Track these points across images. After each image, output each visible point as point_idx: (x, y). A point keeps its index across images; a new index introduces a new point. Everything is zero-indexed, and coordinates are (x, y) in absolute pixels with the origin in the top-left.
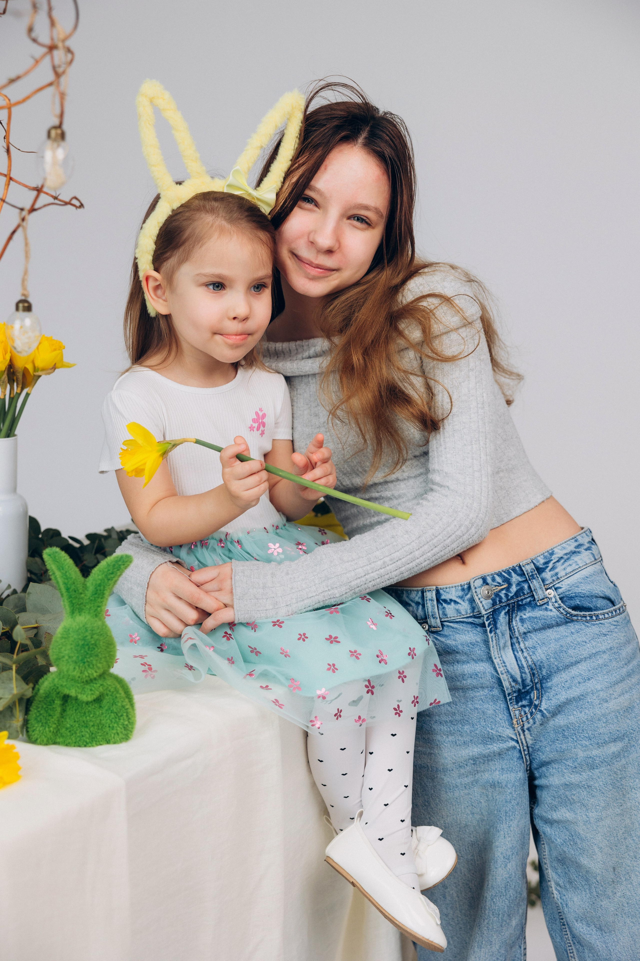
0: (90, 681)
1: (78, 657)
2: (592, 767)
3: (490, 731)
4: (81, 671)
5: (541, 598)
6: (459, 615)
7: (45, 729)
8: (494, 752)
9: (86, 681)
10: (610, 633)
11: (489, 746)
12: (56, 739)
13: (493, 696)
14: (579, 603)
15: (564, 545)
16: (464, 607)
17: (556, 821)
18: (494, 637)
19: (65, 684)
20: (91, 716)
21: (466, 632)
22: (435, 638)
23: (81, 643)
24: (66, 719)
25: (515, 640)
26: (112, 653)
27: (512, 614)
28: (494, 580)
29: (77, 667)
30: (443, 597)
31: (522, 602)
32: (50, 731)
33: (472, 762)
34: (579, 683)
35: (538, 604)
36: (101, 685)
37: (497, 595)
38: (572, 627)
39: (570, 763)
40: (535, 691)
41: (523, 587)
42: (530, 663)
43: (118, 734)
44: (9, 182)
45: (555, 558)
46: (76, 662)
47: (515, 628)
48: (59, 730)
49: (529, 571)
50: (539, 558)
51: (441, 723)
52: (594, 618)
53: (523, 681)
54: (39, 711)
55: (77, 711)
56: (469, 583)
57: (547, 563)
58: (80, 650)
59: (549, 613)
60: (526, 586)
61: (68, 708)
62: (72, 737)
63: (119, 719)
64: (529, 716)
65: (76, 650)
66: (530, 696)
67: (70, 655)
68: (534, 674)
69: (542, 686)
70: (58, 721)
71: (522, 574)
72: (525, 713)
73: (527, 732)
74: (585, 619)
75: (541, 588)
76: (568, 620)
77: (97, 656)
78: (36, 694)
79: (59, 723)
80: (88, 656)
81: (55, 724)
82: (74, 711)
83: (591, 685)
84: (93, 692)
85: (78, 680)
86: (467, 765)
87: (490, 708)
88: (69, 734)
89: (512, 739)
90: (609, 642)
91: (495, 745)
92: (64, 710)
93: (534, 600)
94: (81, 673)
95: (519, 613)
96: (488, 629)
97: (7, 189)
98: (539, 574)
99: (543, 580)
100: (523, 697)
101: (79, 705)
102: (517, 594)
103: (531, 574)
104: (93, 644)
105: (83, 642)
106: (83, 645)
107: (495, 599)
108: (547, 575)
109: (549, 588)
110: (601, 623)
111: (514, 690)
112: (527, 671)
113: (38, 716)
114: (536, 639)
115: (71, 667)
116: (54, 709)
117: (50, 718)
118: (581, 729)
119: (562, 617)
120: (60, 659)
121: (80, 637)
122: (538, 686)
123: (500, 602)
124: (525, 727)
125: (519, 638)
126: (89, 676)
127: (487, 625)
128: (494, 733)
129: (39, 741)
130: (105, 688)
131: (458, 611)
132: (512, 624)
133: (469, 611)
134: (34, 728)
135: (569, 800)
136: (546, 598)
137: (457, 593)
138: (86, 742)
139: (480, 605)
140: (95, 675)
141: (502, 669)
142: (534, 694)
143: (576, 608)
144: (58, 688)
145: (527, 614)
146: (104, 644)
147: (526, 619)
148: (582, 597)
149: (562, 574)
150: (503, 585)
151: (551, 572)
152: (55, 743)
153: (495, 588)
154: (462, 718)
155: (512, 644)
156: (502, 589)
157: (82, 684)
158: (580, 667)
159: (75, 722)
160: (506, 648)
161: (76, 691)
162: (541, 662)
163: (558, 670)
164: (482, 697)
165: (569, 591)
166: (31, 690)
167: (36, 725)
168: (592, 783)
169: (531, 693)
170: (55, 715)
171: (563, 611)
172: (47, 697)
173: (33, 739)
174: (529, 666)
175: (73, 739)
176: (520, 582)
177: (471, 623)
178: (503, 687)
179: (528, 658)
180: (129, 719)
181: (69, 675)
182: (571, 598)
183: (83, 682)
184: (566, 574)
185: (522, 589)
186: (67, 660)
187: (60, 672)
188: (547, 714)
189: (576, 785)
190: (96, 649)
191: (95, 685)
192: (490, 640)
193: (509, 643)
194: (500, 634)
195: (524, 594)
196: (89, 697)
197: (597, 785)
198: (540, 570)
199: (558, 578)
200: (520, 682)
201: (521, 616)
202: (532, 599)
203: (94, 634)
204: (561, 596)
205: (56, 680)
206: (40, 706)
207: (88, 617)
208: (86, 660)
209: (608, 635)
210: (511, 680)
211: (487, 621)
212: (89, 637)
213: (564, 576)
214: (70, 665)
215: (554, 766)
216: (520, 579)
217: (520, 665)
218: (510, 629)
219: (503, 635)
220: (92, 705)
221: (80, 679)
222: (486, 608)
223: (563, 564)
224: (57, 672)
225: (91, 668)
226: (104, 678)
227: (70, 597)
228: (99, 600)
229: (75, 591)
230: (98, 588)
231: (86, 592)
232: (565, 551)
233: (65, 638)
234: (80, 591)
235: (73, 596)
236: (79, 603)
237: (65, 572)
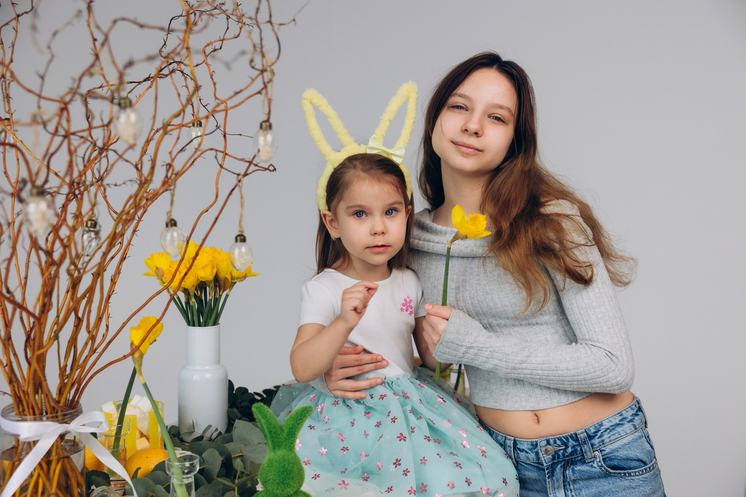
1: (280, 480)
4: (282, 489)
5: (589, 458)
14: (615, 464)
15: (611, 419)
16: (532, 456)
18: (551, 481)
23: (282, 470)
26: (302, 476)
27: (567, 467)
28: (555, 442)
29: (279, 487)
30: (518, 446)
31: (575, 460)
35: (587, 462)
37: (556, 453)
38: (609, 481)
45: (603, 429)
46: (278, 484)
47: (568, 476)
49: (582, 438)
50: (591, 428)
52: (627, 475)
56: (537, 442)
57: (596, 432)
58: (281, 475)
59: (594, 469)
60: (579, 449)
65: (278, 475)
67: (274, 479)
71: (577, 440)
74: (620, 475)
75: (590, 451)
76: (607, 475)
77: (293, 479)
80: (286, 479)
93: (584, 458)
95: (571, 467)
96: (547, 476)
98: (590, 440)
99: (592, 445)
102: (571, 454)
103: (583, 440)
104: (289, 471)
105: (283, 470)
107: (555, 455)
108: (596, 441)
109: (597, 451)
110: (632, 479)
114: (582, 485)
115: (275, 487)
119: (603, 473)
120: (267, 482)
121: (281, 465)
123: (558, 458)
125: (570, 482)
126: (287, 494)
127: (546, 473)
131: (528, 458)
132: (566, 473)
136: (593, 458)
137: (528, 446)
139: (543, 459)
140: (292, 492)
143: (614, 468)
145: (577, 468)
146: (297, 470)
147: (576, 470)
148: (620, 460)
149: (606, 441)
150: (561, 447)
151: (599, 439)
153: (555, 448)
155: (564, 486)
156: (561, 450)
160: (559, 488)
165: (610, 454)
171: (604, 470)
176: (575, 445)
177: (537, 467)
181: (274, 493)
182: (611, 459)
184: (610, 441)
185: (576, 450)
186: (272, 482)
190: (292, 474)
192: (548, 483)
193: (562, 485)
194: (555, 480)
195: (577, 454)
198: (590, 437)
199: (604, 444)
201: (573, 469)
202: (582, 458)
203: (290, 463)
204: (604, 457)
207: (285, 451)
211: (547, 470)
212: (287, 466)
213: (608, 443)
214: (275, 486)
216: (575, 443)
218: (563, 476)
222: (547, 461)
223: (609, 433)
224: (264, 491)
225: (289, 488)
226: (297, 494)
227: (272, 437)
228: (292, 439)
229: (275, 433)
230: (291, 430)
231: (283, 433)
232: (611, 424)
233: (270, 467)
234: (279, 433)
235: (274, 437)
236: (279, 441)
237: (268, 420)
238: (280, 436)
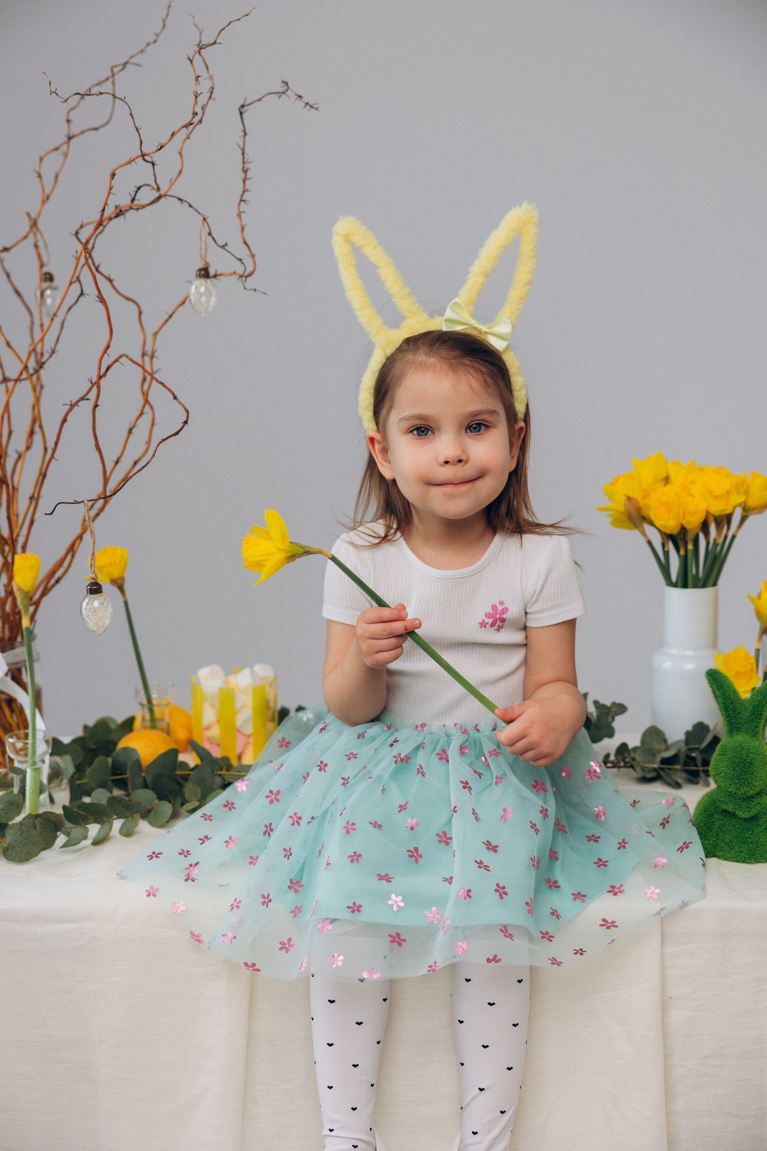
0: (747, 798)
1: (734, 774)
4: (738, 787)
9: (743, 798)
12: (715, 852)
20: (750, 833)
23: (737, 760)
24: (725, 833)
29: (734, 784)
32: (710, 844)
36: (758, 803)
46: (732, 779)
48: (718, 843)
55: (736, 827)
58: (736, 767)
61: (727, 823)
62: (731, 852)
65: (732, 767)
67: (727, 772)
70: (717, 834)
77: (753, 774)
79: (718, 837)
80: (743, 774)
81: (714, 837)
82: (733, 826)
84: (751, 810)
88: (726, 848)
92: (723, 825)
94: (737, 790)
101: (737, 821)
106: (739, 762)
115: (728, 784)
116: (713, 823)
117: (709, 831)
120: (718, 775)
121: (736, 754)
126: (746, 794)
130: (763, 807)
138: (745, 858)
144: (716, 802)
152: (714, 856)
157: (739, 801)
159: (733, 837)
161: (734, 807)
170: (713, 829)
172: (707, 810)
175: (732, 854)
183: (740, 799)
186: (723, 776)
187: (719, 788)
190: (752, 768)
191: (753, 803)
196: (746, 813)
203: (751, 753)
205: (716, 795)
207: (746, 736)
208: (741, 778)
214: (726, 781)
220: (750, 822)
221: (736, 796)
225: (746, 786)
226: (761, 797)
227: (728, 716)
230: (756, 709)
231: (745, 712)
233: (722, 755)
234: (739, 711)
235: (731, 715)
236: (737, 722)
237: (723, 692)
238: (741, 715)
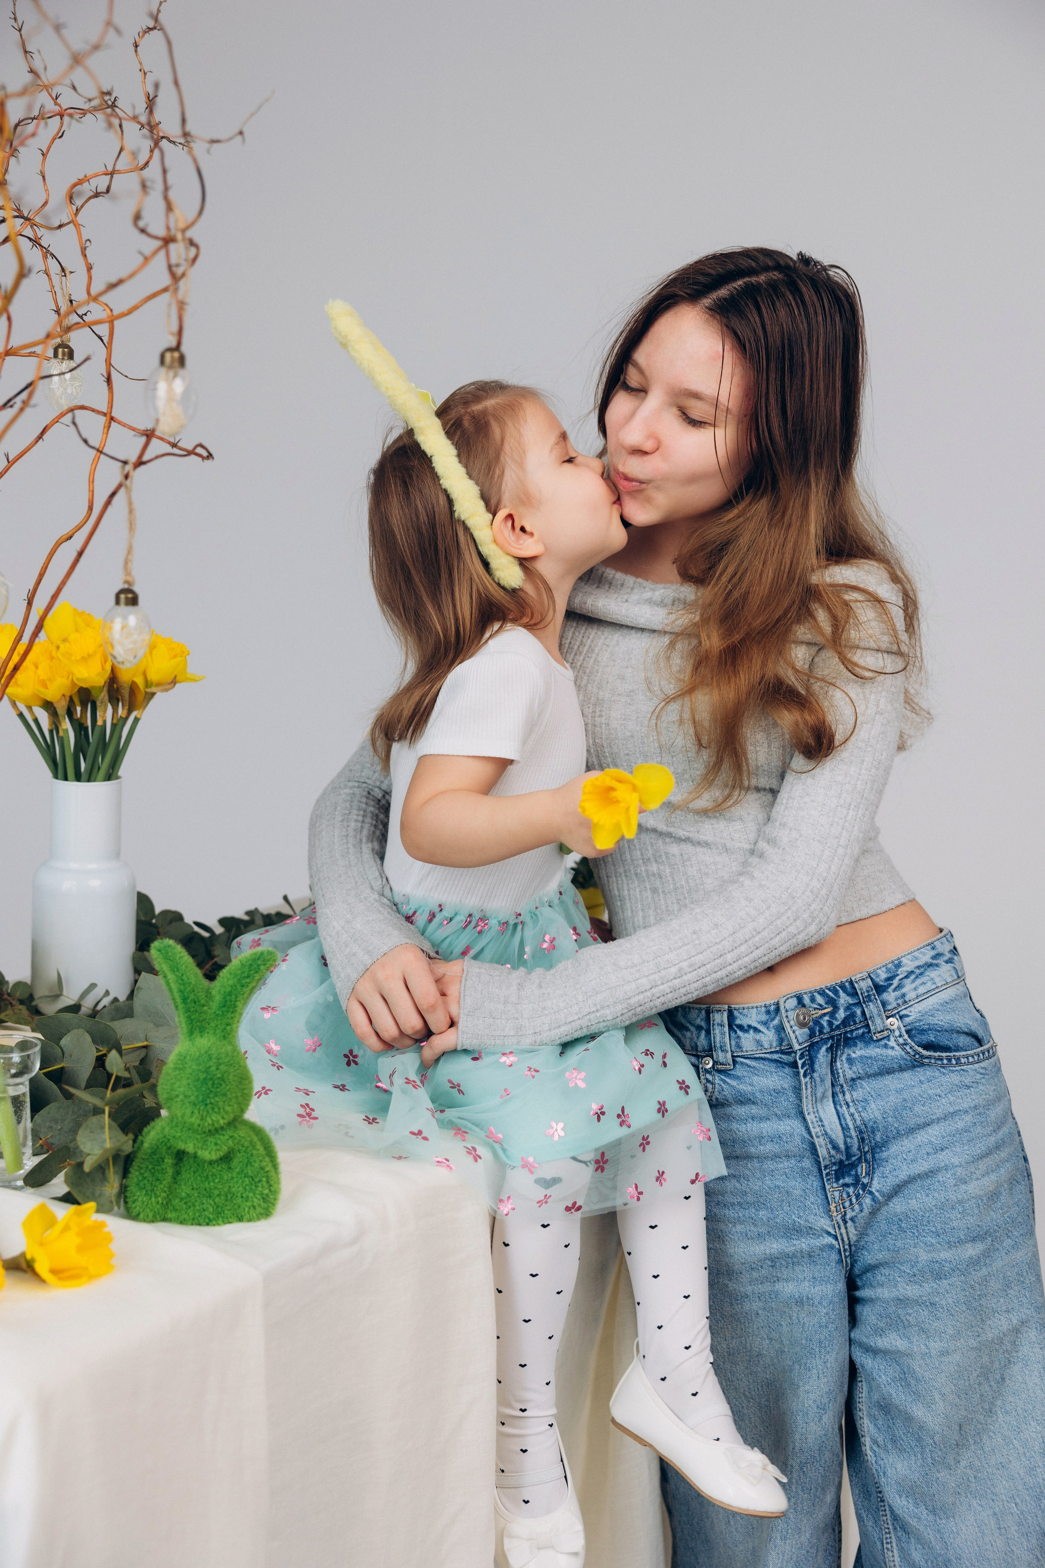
0: (215, 1131)
1: (197, 1096)
2: (939, 1276)
3: (796, 1219)
4: (202, 1116)
5: (879, 1030)
6: (760, 1048)
7: (150, 1199)
8: (802, 1251)
9: (209, 1131)
10: (975, 1085)
11: (795, 1242)
12: (166, 1213)
13: (803, 1169)
14: (933, 1040)
15: (916, 953)
16: (769, 1037)
17: (881, 1351)
18: (809, 1083)
19: (178, 1134)
20: (217, 1181)
21: (768, 1074)
22: (722, 1080)
23: (202, 1076)
24: (180, 1185)
25: (838, 1089)
26: (245, 1092)
27: (836, 1051)
28: (813, 1000)
29: (196, 1111)
30: (738, 1022)
31: (852, 1035)
32: (158, 1203)
33: (770, 1263)
34: (928, 1154)
35: (875, 1038)
36: (231, 1137)
37: (817, 1022)
38: (922, 1074)
39: (906, 1268)
40: (864, 1164)
41: (855, 1012)
42: (859, 1123)
43: (254, 1207)
44: (110, 423)
45: (902, 972)
46: (195, 1104)
47: (840, 1071)
48: (170, 1200)
49: (864, 989)
50: (879, 971)
51: (725, 1205)
52: (954, 1062)
53: (848, 1148)
54: (141, 1174)
55: (196, 1174)
56: (778, 1004)
57: (890, 979)
58: (202, 1087)
59: (890, 1052)
60: (859, 1012)
61: (183, 1170)
62: (189, 1211)
63: (256, 1186)
64: (854, 1200)
65: (195, 1086)
66: (857, 1172)
67: (187, 1094)
68: (863, 1139)
69: (873, 1157)
70: (170, 1188)
71: (854, 994)
72: (849, 1196)
73: (850, 1224)
74: (940, 1063)
75: (880, 1015)
76: (916, 1063)
77: (225, 1095)
78: (139, 1148)
79: (171, 1191)
80: (211, 1096)
81: (165, 1192)
82: (192, 1174)
83: (944, 1158)
84: (218, 1147)
85: (197, 1130)
86: (762, 1267)
87: (796, 1186)
88: (184, 1207)
89: (829, 1233)
90: (974, 1097)
91: (804, 1240)
92: (178, 1173)
93: (869, 1031)
94: (202, 1119)
95: (846, 1050)
96: (802, 1072)
97: (107, 434)
98: (879, 994)
99: (884, 1004)
100: (846, 1172)
101: (199, 1165)
102: (845, 1022)
103: (866, 994)
104: (219, 1078)
105: (204, 1076)
106: (205, 1079)
107: (814, 1028)
108: (890, 996)
109: (892, 1016)
110: (963, 1070)
111: (833, 1161)
112: (853, 1134)
113: (141, 1181)
114: (868, 1089)
115: (188, 1111)
116: (163, 1171)
117: (157, 1183)
118: (925, 1219)
119: (908, 1058)
120: (172, 1099)
121: (201, 1067)
122: (869, 1156)
123: (821, 1032)
124: (848, 1217)
125: (845, 1085)
126: (213, 1125)
127: (800, 1066)
128: (802, 1222)
129: (141, 1216)
130: (236, 1141)
131: (759, 1043)
132: (836, 1066)
133: (774, 1045)
134: (135, 1198)
135: (902, 1321)
136: (887, 1030)
137: (760, 1016)
138: (209, 1218)
139: (792, 1036)
140: (222, 1122)
141: (818, 1129)
142: (862, 1169)
143: (929, 1046)
144: (169, 1140)
145: (858, 1052)
146: (235, 1078)
147: (856, 1058)
148: (939, 1031)
149: (911, 995)
150: (825, 1008)
151: (896, 993)
152: (165, 1220)
153: (814, 1012)
154: (756, 1199)
155: (834, 1095)
156: (825, 1015)
157: (203, 1135)
158: (930, 1131)
159: (193, 1189)
160: (825, 1100)
161: (194, 1145)
162: (875, 1122)
163: (899, 1135)
164: (786, 1170)
165: (920, 1020)
166: (131, 1142)
167: (138, 1193)
168: (937, 1299)
169: (857, 1166)
170: (164, 1180)
171: (909, 1050)
172: (154, 1153)
173: (134, 1214)
174: (857, 1127)
175: (190, 1214)
176: (851, 1005)
177: (776, 1061)
178: (818, 1156)
179: (856, 1116)
180: (271, 1186)
181: (185, 1123)
182: (923, 1032)
183: (205, 1133)
184: (917, 997)
185: (853, 1015)
186: (182, 1101)
187: (172, 1118)
188: (880, 1198)
189: (914, 1300)
190: (224, 1086)
191: (221, 1137)
192: (804, 1087)
193: (830, 1093)
194: (818, 1079)
195: (855, 1023)
196: (213, 1153)
197: (943, 1302)
198: (879, 989)
199: (905, 1002)
200: (843, 1150)
201: (849, 1055)
202: (866, 1031)
203: (221, 1064)
204: (909, 1028)
205: (167, 1130)
206: (143, 1166)
207: (213, 1039)
208: (208, 1102)
209: (972, 1087)
210: (830, 1146)
211: (800, 1059)
212: (214, 1068)
213: (914, 1000)
214: (186, 1108)
215: (883, 1271)
216: (851, 1001)
217: (844, 1125)
218: (832, 1072)
219: (822, 1081)
220: (218, 1166)
221: (200, 1129)
222: (800, 1041)
223: (913, 981)
224: (168, 1117)
225: (216, 1113)
226: (235, 1127)
227: (188, 1010)
228: (229, 1015)
229: (195, 1003)
230: (228, 998)
231: (211, 1003)
232: (918, 963)
233: (180, 1069)
234: (202, 1002)
235: (192, 1010)
236: (201, 1019)
237: (180, 975)
238: (205, 1008)
